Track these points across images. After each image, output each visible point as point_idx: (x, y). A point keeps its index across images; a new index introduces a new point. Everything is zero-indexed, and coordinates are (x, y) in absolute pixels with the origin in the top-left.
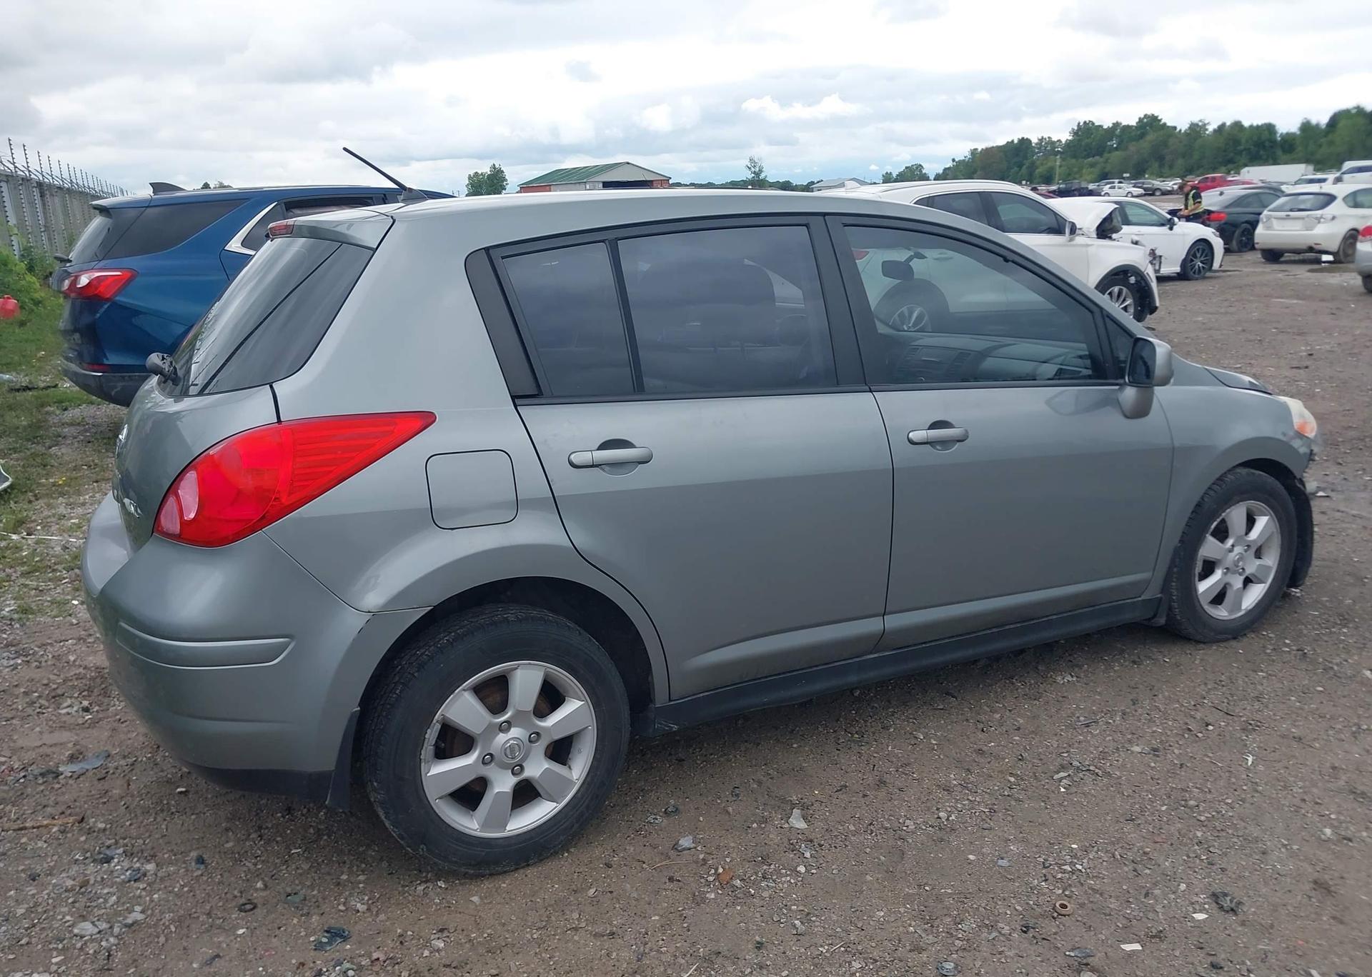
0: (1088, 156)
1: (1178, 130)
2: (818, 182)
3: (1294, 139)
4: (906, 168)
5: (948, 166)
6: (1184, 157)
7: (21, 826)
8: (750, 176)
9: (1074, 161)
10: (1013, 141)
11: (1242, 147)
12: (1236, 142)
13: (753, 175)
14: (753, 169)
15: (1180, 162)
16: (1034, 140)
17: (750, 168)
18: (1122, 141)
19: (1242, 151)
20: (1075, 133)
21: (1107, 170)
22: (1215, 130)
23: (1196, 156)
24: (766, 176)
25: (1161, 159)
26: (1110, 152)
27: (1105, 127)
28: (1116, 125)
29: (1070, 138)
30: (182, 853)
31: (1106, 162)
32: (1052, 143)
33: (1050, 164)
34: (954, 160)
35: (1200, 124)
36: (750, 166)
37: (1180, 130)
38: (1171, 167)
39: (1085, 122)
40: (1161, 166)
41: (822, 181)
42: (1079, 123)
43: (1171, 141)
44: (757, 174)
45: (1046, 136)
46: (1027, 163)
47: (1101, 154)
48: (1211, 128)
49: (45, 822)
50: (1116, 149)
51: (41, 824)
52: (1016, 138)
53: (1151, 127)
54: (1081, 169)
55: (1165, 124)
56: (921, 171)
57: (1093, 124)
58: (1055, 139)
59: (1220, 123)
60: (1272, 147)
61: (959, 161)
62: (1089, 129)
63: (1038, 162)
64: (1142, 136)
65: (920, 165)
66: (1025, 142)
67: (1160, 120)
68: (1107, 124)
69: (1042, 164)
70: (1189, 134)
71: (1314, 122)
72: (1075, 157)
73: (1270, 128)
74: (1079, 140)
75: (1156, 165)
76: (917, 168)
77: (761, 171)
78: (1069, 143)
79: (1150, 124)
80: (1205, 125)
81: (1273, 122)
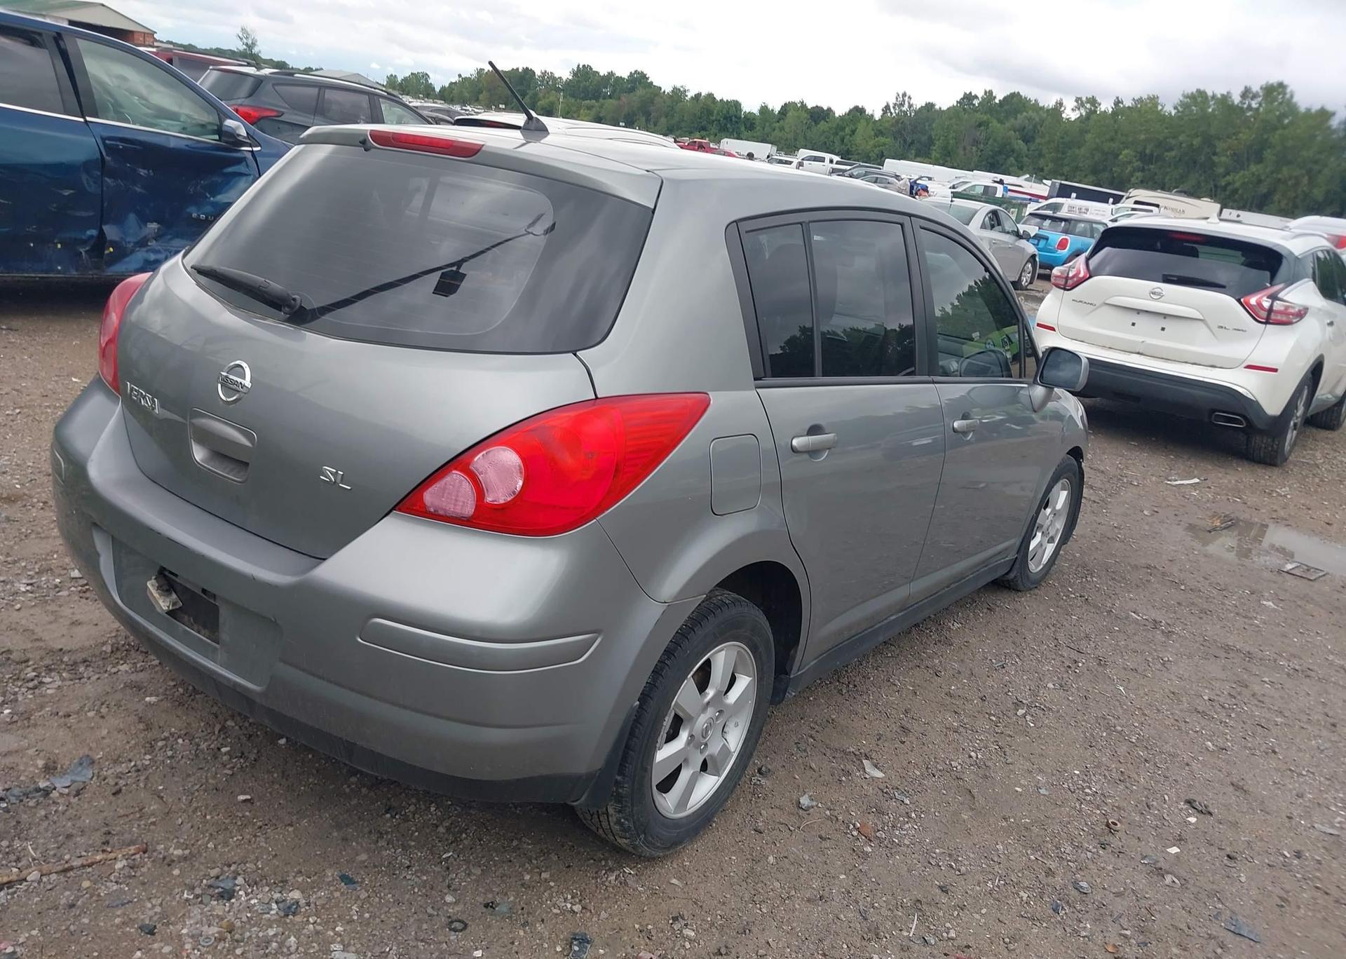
0: (584, 99)
1: (662, 90)
2: (317, 70)
3: (754, 119)
4: (412, 74)
5: (454, 81)
6: (666, 117)
7: (66, 866)
8: (242, 47)
9: (573, 100)
10: (518, 69)
11: (714, 118)
12: (710, 113)
13: (245, 47)
14: (245, 40)
15: (663, 120)
16: (538, 73)
17: (241, 39)
18: (615, 91)
19: (713, 121)
20: (575, 74)
21: (601, 115)
22: (692, 97)
23: (676, 119)
24: (260, 52)
25: (647, 115)
26: (604, 99)
27: (602, 74)
28: (611, 74)
29: (571, 78)
30: (316, 873)
31: (601, 107)
32: (552, 77)
33: (552, 98)
34: (460, 76)
35: (682, 89)
36: (241, 36)
37: (664, 92)
38: (655, 125)
39: (584, 66)
40: (648, 121)
41: (322, 69)
42: (579, 66)
43: (657, 100)
44: (250, 47)
45: (549, 70)
46: (530, 93)
47: (597, 99)
48: (690, 95)
49: (98, 858)
50: (610, 97)
51: (93, 860)
52: (521, 66)
53: (640, 83)
54: (579, 109)
55: (652, 83)
56: (427, 80)
57: (591, 69)
58: (557, 75)
59: (697, 92)
60: (737, 122)
61: (466, 78)
62: (587, 73)
63: (541, 95)
64: (632, 90)
65: (427, 74)
66: (528, 72)
67: (648, 79)
68: (603, 72)
69: (544, 97)
70: (671, 96)
71: (770, 107)
72: (573, 96)
73: (737, 105)
74: (578, 81)
75: (643, 119)
76: (423, 76)
77: (254, 44)
78: (568, 83)
79: (639, 79)
80: (685, 91)
81: (740, 100)
